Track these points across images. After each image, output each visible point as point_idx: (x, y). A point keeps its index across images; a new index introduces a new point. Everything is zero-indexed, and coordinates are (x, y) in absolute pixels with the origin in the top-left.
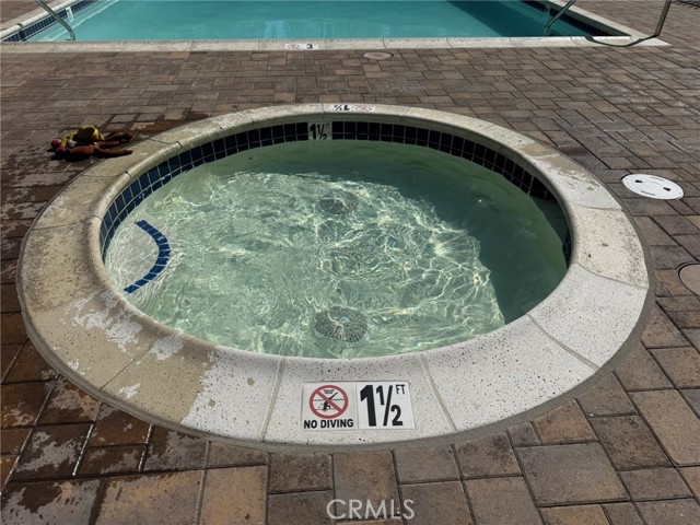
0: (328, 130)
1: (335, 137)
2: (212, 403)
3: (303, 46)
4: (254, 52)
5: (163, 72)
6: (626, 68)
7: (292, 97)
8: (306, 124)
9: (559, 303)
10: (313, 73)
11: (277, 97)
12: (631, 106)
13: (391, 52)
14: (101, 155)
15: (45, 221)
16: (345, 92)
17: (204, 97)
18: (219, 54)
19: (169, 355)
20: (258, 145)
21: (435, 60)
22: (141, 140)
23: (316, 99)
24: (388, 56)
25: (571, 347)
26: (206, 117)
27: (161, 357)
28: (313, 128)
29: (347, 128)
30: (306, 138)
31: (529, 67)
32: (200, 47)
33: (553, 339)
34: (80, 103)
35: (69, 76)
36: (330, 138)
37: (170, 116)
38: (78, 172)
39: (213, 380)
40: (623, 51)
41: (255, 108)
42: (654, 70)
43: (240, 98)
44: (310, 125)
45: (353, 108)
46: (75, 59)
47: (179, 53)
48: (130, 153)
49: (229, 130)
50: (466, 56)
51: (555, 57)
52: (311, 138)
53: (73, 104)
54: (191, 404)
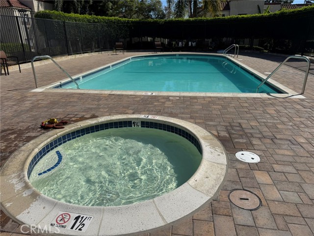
0: (140, 124)
1: (142, 127)
2: (28, 213)
3: (149, 94)
4: (131, 95)
5: (95, 101)
6: (277, 107)
7: (132, 112)
8: (131, 121)
9: (169, 197)
10: (146, 103)
11: (127, 111)
12: (266, 123)
13: (180, 97)
14: (54, 128)
15: (23, 148)
16: (152, 111)
17: (102, 110)
18: (119, 95)
19: (27, 195)
20: (113, 128)
21: (196, 100)
22: (70, 124)
23: (140, 113)
24: (178, 98)
25: (162, 214)
26: (98, 117)
27: (24, 195)
28: (134, 123)
29: (146, 124)
30: (131, 126)
31: (232, 105)
32: (113, 93)
33: (157, 209)
34: (61, 110)
35: (64, 101)
36: (140, 127)
37: (86, 116)
38: (44, 133)
39: (34, 205)
40: (281, 100)
41: (116, 115)
42: (290, 108)
43: (114, 111)
44: (133, 122)
45: (150, 117)
46: (70, 95)
47: (105, 94)
48: (63, 128)
49: (101, 122)
50: (210, 99)
51: (248, 101)
52: (133, 126)
53: (59, 110)
54: (22, 211)
